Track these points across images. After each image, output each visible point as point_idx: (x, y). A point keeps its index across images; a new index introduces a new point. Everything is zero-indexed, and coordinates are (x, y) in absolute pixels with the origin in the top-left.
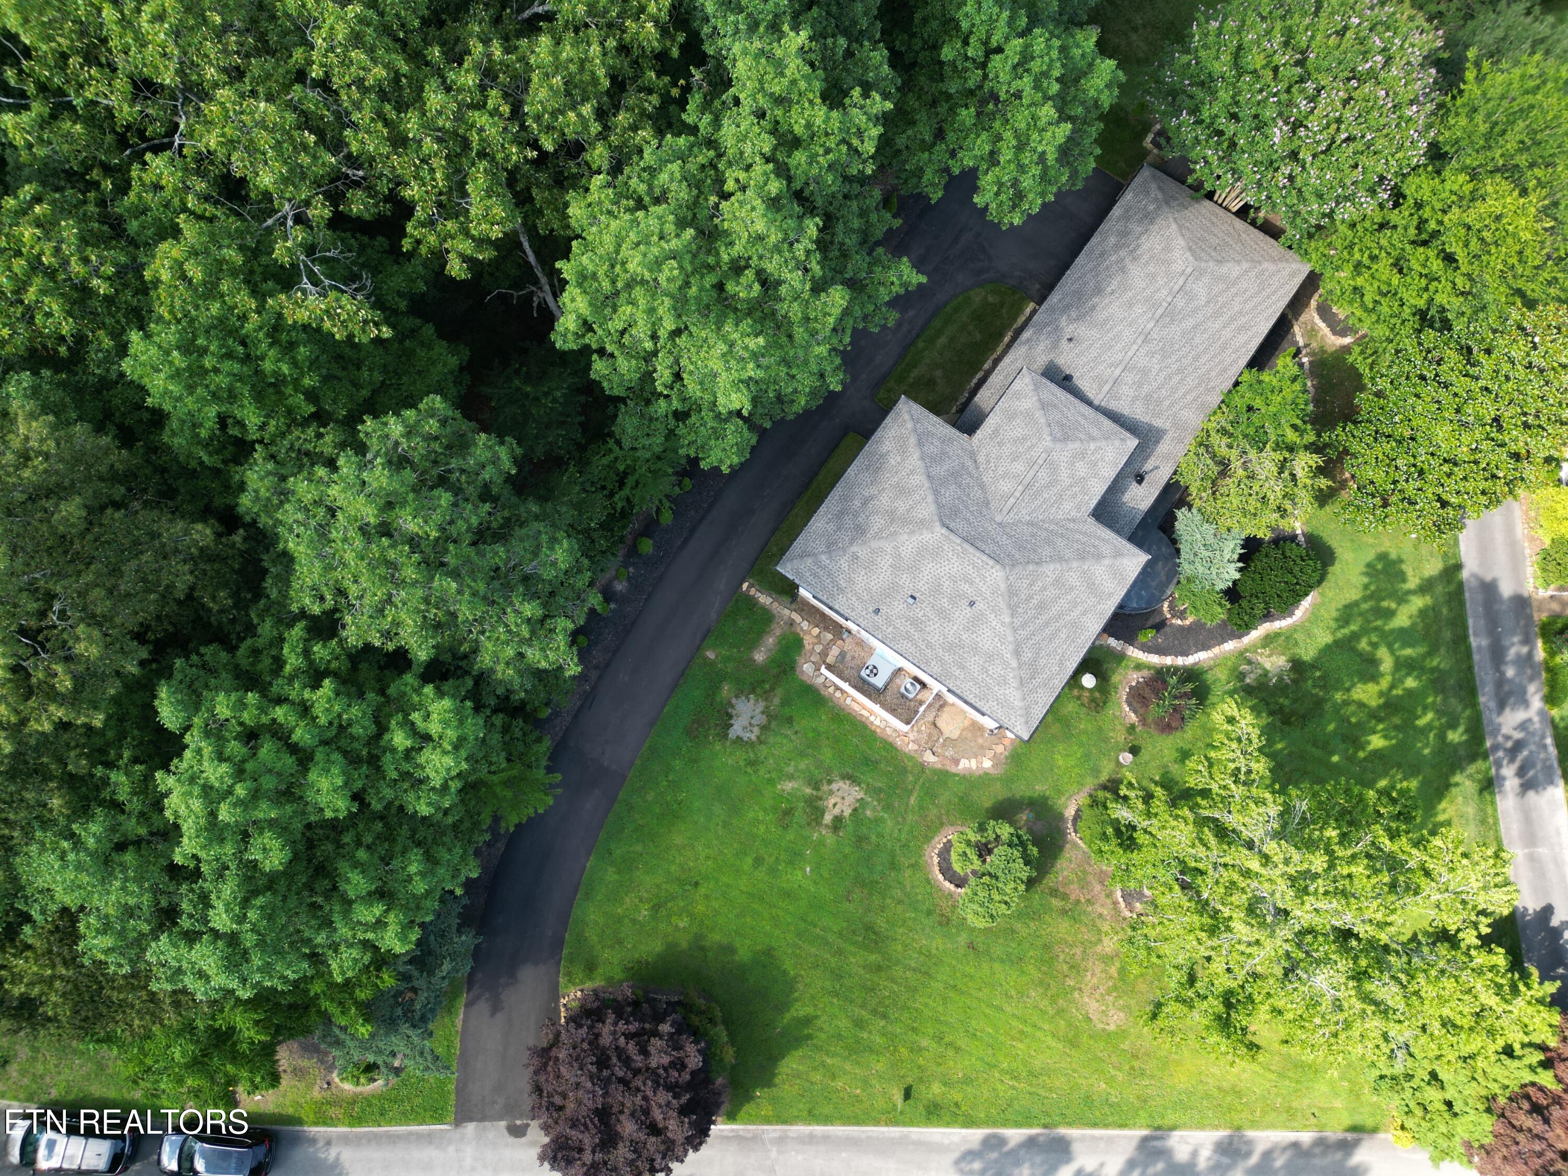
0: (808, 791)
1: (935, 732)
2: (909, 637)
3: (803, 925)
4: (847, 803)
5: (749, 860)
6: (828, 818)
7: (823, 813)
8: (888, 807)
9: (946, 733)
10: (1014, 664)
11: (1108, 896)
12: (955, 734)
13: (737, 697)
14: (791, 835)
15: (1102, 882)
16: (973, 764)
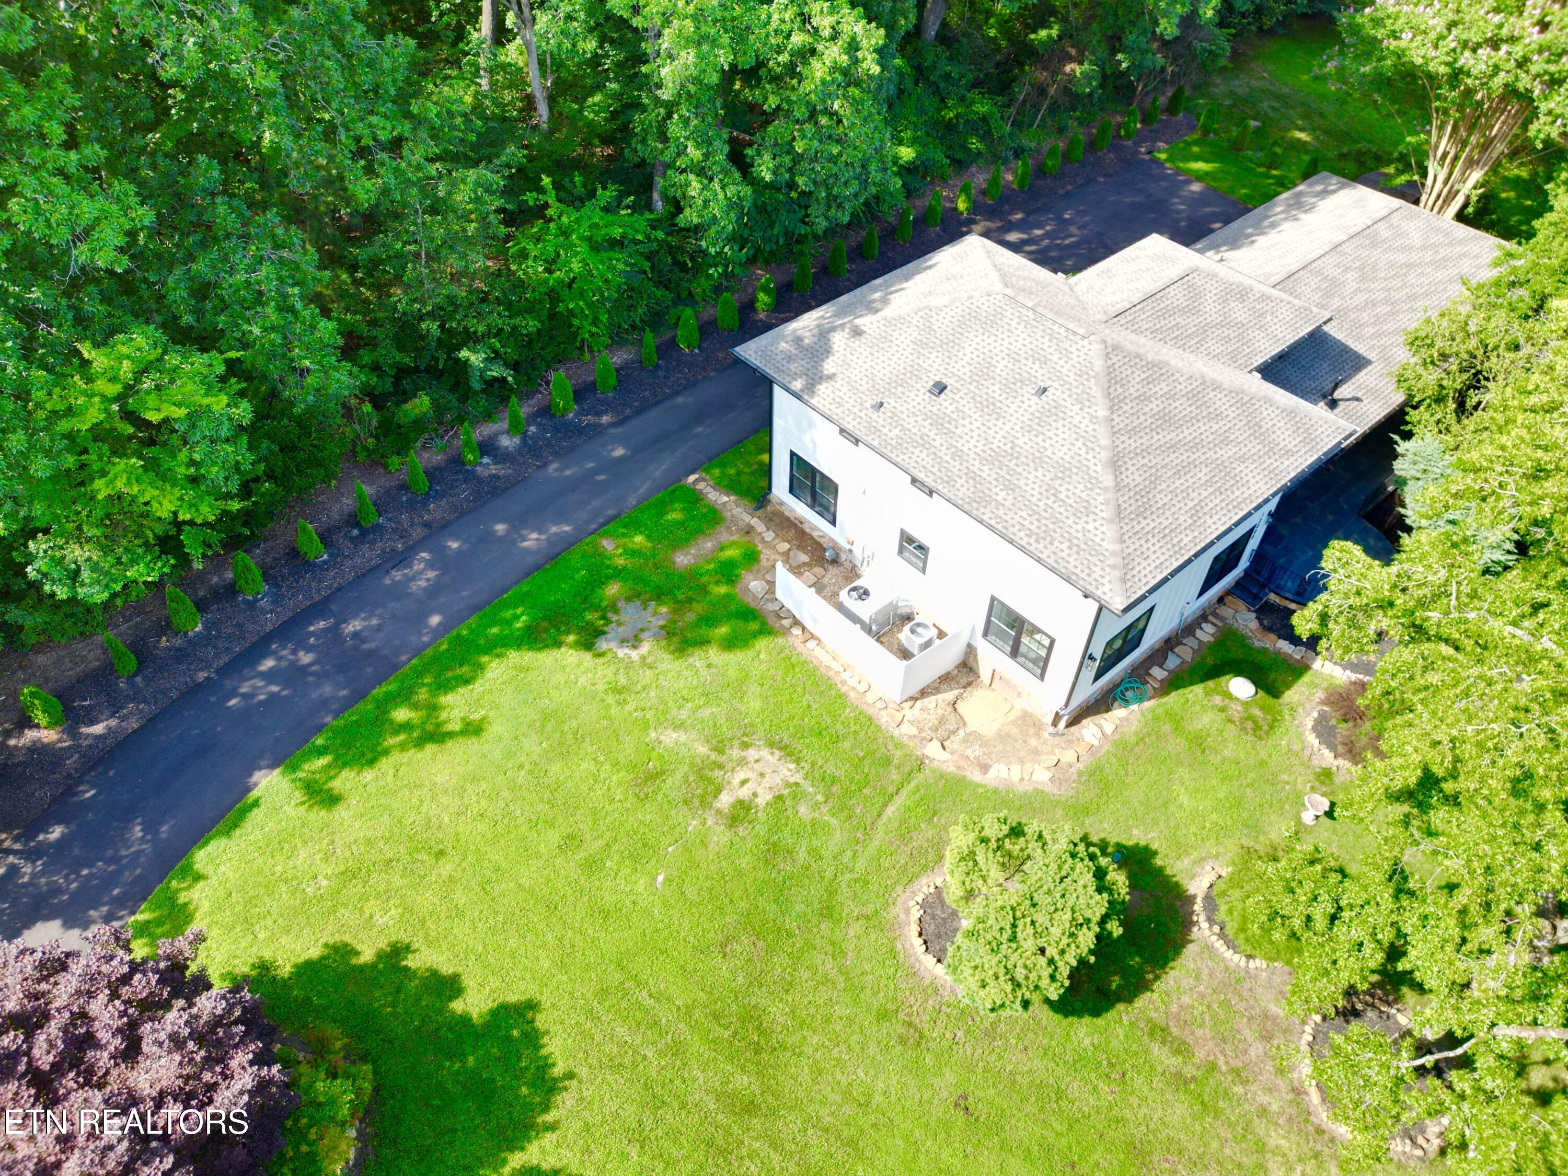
0: (703, 750)
1: (952, 717)
2: (925, 443)
3: (618, 977)
4: (767, 782)
5: (554, 837)
6: (725, 800)
7: (718, 791)
8: (843, 809)
9: (972, 726)
10: (1108, 480)
11: (1281, 1072)
12: (989, 731)
13: (629, 599)
14: (648, 814)
15: (1266, 1037)
16: (1016, 773)
